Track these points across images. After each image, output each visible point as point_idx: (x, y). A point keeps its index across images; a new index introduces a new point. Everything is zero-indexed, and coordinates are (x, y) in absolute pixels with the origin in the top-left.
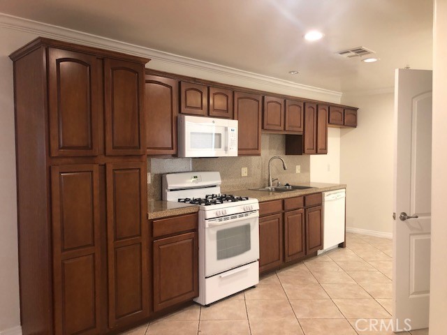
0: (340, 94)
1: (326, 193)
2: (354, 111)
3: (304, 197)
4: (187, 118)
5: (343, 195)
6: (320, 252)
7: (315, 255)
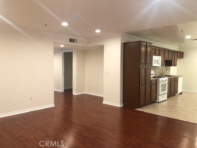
0: (178, 48)
1: (179, 78)
2: (183, 53)
3: (175, 78)
4: (153, 56)
5: (182, 78)
6: (176, 94)
7: (175, 95)
